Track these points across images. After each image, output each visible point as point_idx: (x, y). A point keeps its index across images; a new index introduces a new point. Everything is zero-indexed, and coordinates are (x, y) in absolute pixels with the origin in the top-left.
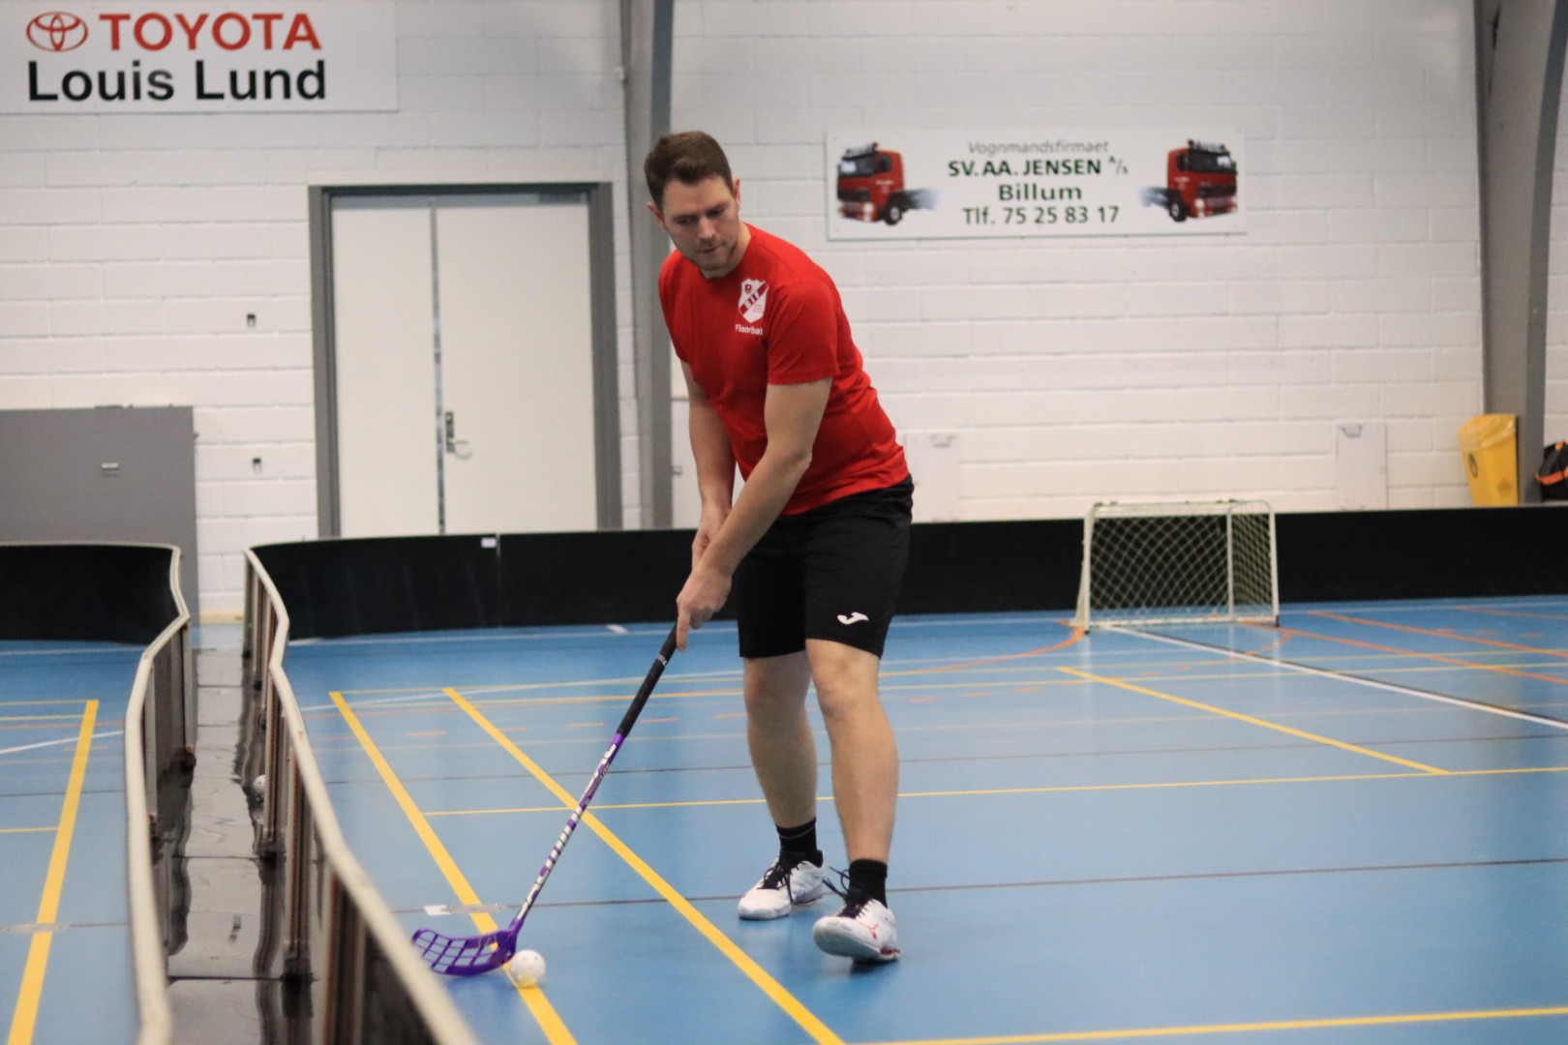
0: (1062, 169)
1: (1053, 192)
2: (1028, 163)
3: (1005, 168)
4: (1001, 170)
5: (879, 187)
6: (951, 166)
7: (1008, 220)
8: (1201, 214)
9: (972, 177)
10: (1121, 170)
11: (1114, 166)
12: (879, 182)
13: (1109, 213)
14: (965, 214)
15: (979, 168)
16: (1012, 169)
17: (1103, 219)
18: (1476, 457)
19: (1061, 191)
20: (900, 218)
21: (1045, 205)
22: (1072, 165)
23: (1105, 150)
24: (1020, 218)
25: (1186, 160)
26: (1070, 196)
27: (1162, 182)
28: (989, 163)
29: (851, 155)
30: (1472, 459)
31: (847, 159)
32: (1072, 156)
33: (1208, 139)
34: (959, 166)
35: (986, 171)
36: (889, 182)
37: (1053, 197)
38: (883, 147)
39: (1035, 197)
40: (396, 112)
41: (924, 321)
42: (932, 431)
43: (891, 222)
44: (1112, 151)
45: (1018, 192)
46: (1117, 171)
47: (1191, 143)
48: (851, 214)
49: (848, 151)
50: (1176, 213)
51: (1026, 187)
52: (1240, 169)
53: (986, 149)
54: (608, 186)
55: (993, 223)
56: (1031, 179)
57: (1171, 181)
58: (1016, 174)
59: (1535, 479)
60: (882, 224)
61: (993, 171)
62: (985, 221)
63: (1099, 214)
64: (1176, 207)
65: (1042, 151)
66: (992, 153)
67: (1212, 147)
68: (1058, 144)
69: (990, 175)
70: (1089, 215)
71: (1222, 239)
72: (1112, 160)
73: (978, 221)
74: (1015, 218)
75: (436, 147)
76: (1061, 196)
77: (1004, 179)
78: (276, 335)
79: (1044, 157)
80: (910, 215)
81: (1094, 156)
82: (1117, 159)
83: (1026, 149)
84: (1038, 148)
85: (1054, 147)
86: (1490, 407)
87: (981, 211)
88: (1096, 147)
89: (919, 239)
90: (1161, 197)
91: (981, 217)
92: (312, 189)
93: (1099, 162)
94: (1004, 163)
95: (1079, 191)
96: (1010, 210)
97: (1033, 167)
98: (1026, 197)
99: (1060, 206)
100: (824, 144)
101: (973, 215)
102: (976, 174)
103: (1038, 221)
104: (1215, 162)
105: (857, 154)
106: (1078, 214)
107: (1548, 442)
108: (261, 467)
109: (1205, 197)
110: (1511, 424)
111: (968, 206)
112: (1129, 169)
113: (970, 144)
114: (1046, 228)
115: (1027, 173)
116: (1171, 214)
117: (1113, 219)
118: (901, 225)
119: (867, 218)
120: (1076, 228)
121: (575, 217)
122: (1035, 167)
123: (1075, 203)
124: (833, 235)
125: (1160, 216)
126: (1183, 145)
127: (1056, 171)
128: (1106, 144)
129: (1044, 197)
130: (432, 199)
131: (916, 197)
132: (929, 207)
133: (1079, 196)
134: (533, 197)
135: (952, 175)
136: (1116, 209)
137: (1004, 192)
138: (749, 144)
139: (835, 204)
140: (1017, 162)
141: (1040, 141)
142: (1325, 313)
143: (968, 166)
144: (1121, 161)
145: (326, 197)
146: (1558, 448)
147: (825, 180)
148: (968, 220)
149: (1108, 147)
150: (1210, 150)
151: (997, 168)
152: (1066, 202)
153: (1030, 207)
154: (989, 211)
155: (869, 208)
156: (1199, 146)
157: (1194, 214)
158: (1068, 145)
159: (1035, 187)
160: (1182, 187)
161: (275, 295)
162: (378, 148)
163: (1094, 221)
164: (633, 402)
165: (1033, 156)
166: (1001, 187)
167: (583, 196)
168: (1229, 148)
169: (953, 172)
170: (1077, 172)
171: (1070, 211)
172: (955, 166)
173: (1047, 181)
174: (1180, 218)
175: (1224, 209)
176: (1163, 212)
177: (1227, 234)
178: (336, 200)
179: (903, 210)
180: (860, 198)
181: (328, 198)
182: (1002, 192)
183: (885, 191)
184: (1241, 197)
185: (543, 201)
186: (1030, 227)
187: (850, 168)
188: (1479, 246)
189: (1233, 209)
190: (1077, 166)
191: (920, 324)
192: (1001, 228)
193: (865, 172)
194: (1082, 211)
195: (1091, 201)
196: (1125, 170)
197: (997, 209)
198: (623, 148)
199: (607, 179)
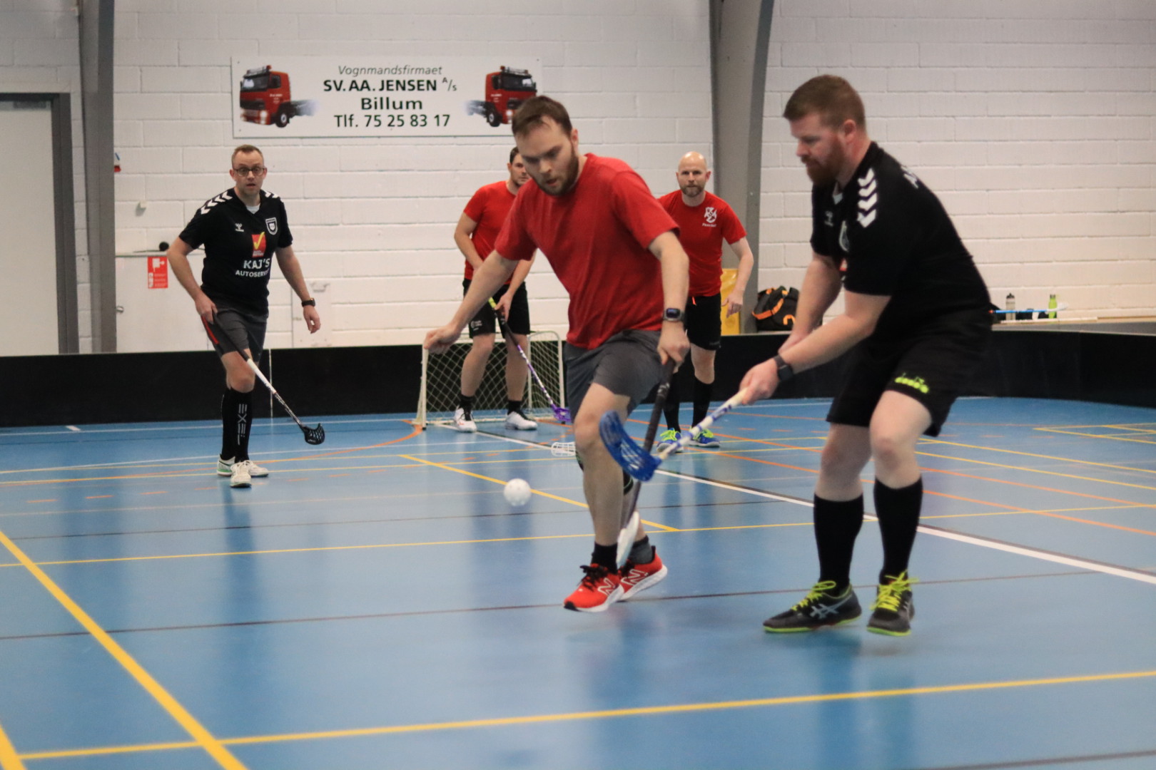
0: (408, 87)
1: (401, 103)
2: (383, 82)
3: (365, 85)
4: (363, 88)
5: (272, 98)
6: (326, 83)
7: (368, 124)
9: (341, 92)
10: (452, 88)
11: (446, 85)
12: (272, 95)
13: (442, 120)
14: (336, 118)
15: (346, 85)
16: (371, 87)
17: (438, 124)
19: (408, 103)
20: (288, 122)
21: (396, 113)
22: (415, 84)
23: (440, 73)
24: (377, 123)
25: (499, 81)
26: (414, 107)
27: (482, 98)
28: (354, 82)
29: (250, 75)
31: (247, 78)
32: (416, 77)
33: (516, 66)
34: (332, 84)
35: (351, 88)
36: (279, 95)
37: (401, 107)
38: (274, 69)
39: (388, 108)
41: (306, 198)
43: (281, 125)
44: (445, 73)
45: (376, 103)
46: (449, 89)
47: (503, 68)
48: (250, 118)
49: (248, 72)
50: (492, 120)
51: (381, 99)
52: (538, 86)
53: (352, 71)
54: (67, 96)
55: (357, 126)
56: (385, 94)
57: (488, 96)
58: (374, 90)
59: (752, 315)
60: (274, 126)
61: (357, 87)
62: (351, 125)
63: (435, 120)
64: (492, 115)
65: (393, 73)
66: (356, 74)
67: (518, 71)
68: (405, 68)
69: (354, 90)
70: (428, 120)
72: (445, 80)
73: (346, 125)
74: (373, 122)
76: (407, 107)
77: (365, 94)
79: (395, 78)
80: (295, 120)
81: (431, 78)
82: (449, 79)
84: (391, 71)
85: (403, 70)
87: (348, 117)
88: (434, 71)
89: (301, 138)
90: (481, 108)
91: (348, 122)
93: (435, 82)
94: (365, 82)
95: (420, 103)
96: (370, 117)
97: (386, 85)
98: (382, 108)
99: (407, 114)
100: (231, 66)
101: (342, 120)
102: (344, 90)
103: (389, 125)
104: (521, 83)
105: (255, 74)
106: (420, 119)
107: (760, 289)
109: (513, 109)
111: (339, 114)
112: (457, 87)
113: (340, 68)
114: (396, 130)
115: (382, 89)
116: (488, 121)
117: (446, 124)
118: (288, 126)
119: (263, 122)
120: (418, 130)
121: (42, 119)
122: (388, 85)
123: (417, 112)
124: (236, 135)
125: (480, 122)
126: (498, 70)
127: (404, 88)
128: (440, 68)
129: (394, 108)
131: (300, 107)
132: (309, 114)
133: (421, 107)
134: (10, 104)
135: (326, 90)
136: (448, 116)
137: (365, 103)
138: (175, 66)
139: (239, 111)
140: (375, 82)
141: (391, 66)
143: (338, 83)
144: (451, 81)
146: (768, 293)
147: (231, 93)
148: (339, 125)
149: (442, 71)
150: (517, 74)
151: (360, 86)
152: (411, 111)
153: (384, 115)
154: (354, 117)
155: (264, 114)
156: (508, 70)
157: (504, 121)
158: (413, 69)
159: (388, 99)
160: (496, 101)
163: (432, 126)
164: (87, 258)
165: (386, 77)
166: (363, 100)
167: (48, 103)
168: (530, 73)
169: (327, 88)
170: (419, 89)
171: (414, 118)
172: (328, 83)
173: (397, 96)
174: (495, 124)
176: (483, 119)
179: (290, 116)
180: (258, 107)
182: (363, 104)
183: (276, 102)
185: (16, 107)
186: (384, 130)
187: (250, 84)
188: (712, 146)
190: (419, 85)
191: (303, 200)
192: (362, 130)
193: (263, 87)
194: (423, 118)
195: (429, 110)
196: (455, 88)
197: (360, 118)
198: (78, 68)
199: (66, 91)
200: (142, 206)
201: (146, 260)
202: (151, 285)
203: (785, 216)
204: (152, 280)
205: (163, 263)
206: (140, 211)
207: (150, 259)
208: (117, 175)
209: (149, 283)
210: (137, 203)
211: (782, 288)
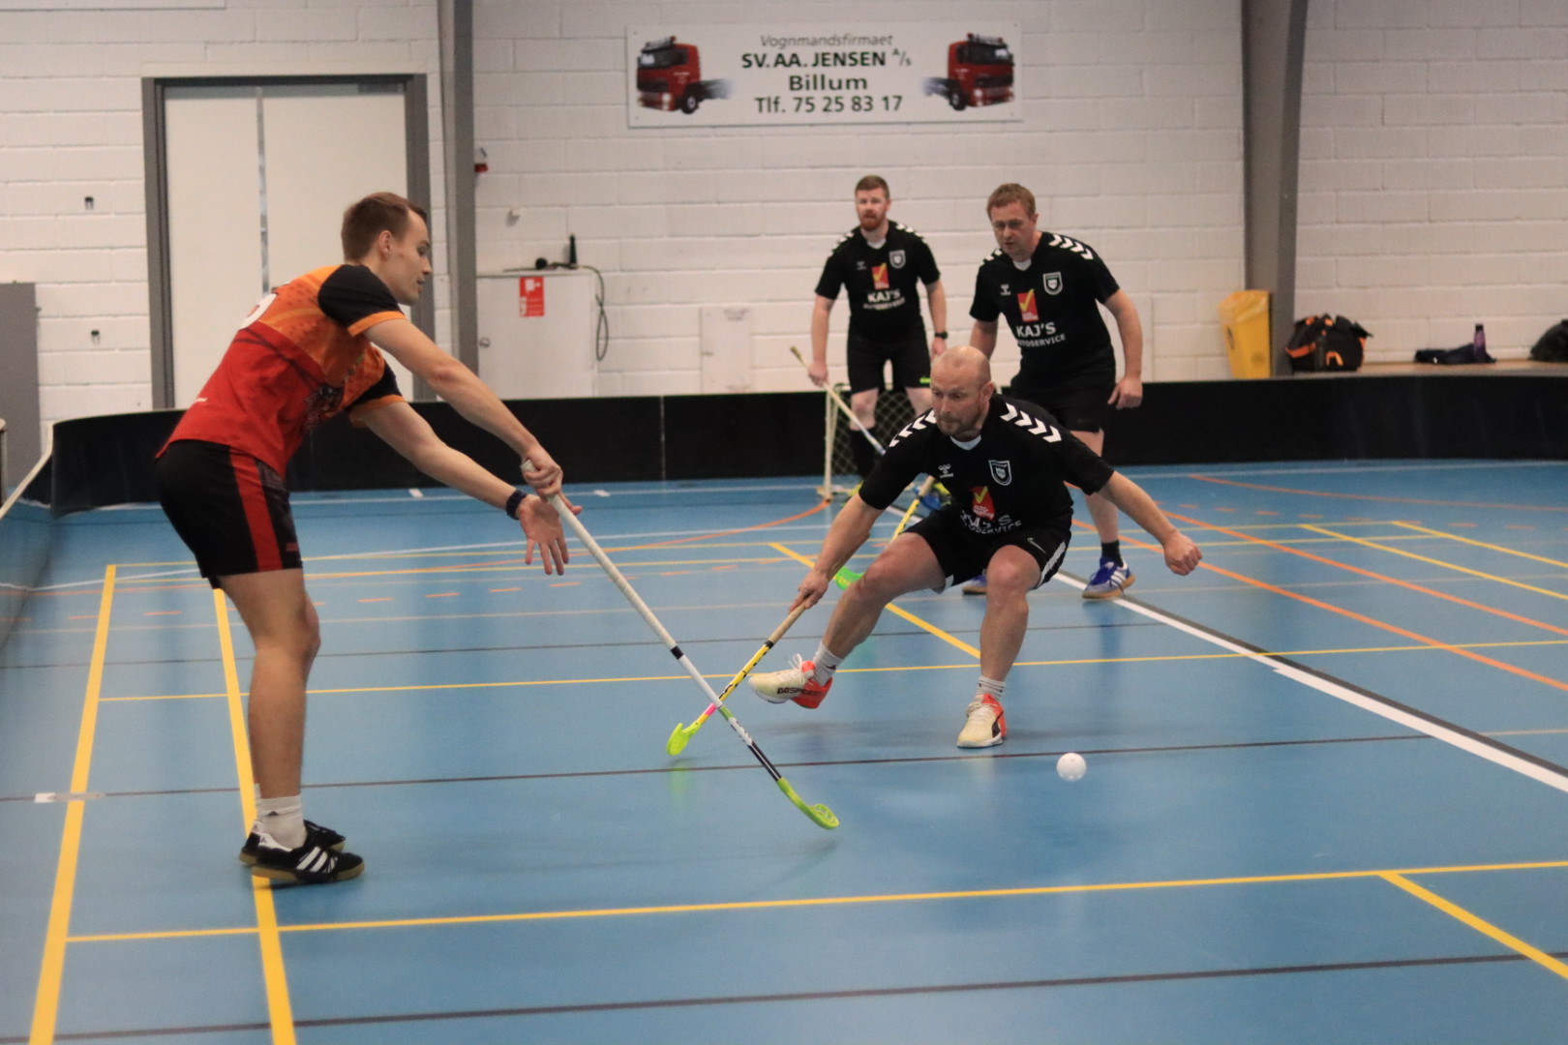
0: (849, 61)
1: (840, 82)
2: (817, 55)
3: (795, 60)
4: (791, 63)
5: (677, 78)
6: (744, 58)
7: (797, 109)
8: (980, 103)
9: (764, 68)
10: (905, 63)
11: (897, 58)
12: (676, 74)
13: (893, 102)
14: (757, 103)
15: (771, 60)
16: (802, 61)
17: (887, 108)
18: (1233, 331)
19: (848, 81)
20: (696, 107)
21: (833, 94)
22: (858, 57)
23: (890, 43)
24: (809, 107)
25: (966, 52)
26: (856, 87)
27: (943, 72)
28: (780, 56)
29: (650, 48)
30: (1230, 333)
31: (646, 52)
32: (859, 48)
33: (986, 32)
34: (752, 58)
35: (777, 63)
36: (686, 74)
37: (840, 87)
38: (681, 40)
39: (823, 87)
40: (224, 8)
41: (719, 202)
42: (726, 305)
43: (688, 111)
44: (895, 44)
45: (808, 83)
46: (901, 63)
47: (970, 36)
48: (650, 103)
49: (648, 45)
50: (955, 102)
51: (815, 77)
52: (1017, 61)
53: (778, 42)
54: (423, 78)
55: (784, 111)
56: (820, 70)
57: (951, 71)
58: (806, 65)
59: (1285, 352)
60: (679, 113)
61: (783, 63)
62: (776, 110)
63: (883, 103)
64: (956, 96)
65: (830, 44)
66: (783, 46)
67: (991, 39)
68: (845, 38)
69: (780, 66)
70: (874, 103)
71: (1000, 126)
72: (896, 52)
73: (769, 110)
74: (804, 106)
75: (261, 42)
76: (848, 87)
77: (794, 70)
78: (113, 216)
79: (832, 50)
80: (706, 105)
81: (879, 49)
82: (901, 51)
83: (815, 42)
84: (827, 41)
85: (842, 40)
86: (1250, 285)
87: (773, 100)
88: (882, 40)
89: (714, 127)
90: (941, 87)
91: (773, 106)
92: (145, 81)
93: (883, 54)
94: (794, 55)
95: (864, 81)
96: (800, 99)
97: (822, 60)
98: (815, 87)
99: (847, 95)
100: (626, 38)
101: (765, 104)
102: (768, 66)
103: (825, 110)
104: (993, 54)
105: (656, 47)
106: (864, 103)
107: (1298, 316)
108: (99, 339)
109: (983, 87)
110: (1264, 301)
111: (761, 96)
112: (912, 61)
113: (762, 38)
114: (834, 117)
115: (815, 65)
116: (951, 103)
117: (897, 107)
118: (697, 113)
119: (666, 107)
120: (861, 116)
121: (394, 106)
122: (824, 59)
123: (861, 92)
124: (633, 123)
125: (941, 105)
126: (963, 38)
127: (843, 63)
128: (890, 37)
129: (832, 87)
130: (259, 89)
131: (713, 87)
132: (723, 97)
133: (865, 86)
134: (355, 87)
135: (745, 67)
136: (899, 98)
137: (794, 83)
138: (555, 39)
139: (635, 94)
140: (807, 55)
141: (828, 35)
142: (1097, 195)
143: (760, 58)
144: (904, 54)
145: (159, 88)
146: (1308, 322)
147: (626, 71)
148: (761, 110)
149: (893, 41)
150: (988, 43)
151: (787, 60)
152: (852, 92)
153: (819, 96)
154: (779, 100)
155: (667, 98)
156: (978, 39)
157: (973, 104)
158: (855, 39)
159: (823, 77)
160: (961, 78)
161: (112, 180)
162: (207, 43)
163: (879, 112)
164: (446, 278)
165: (821, 49)
166: (792, 78)
167: (400, 86)
168: (1006, 41)
169: (746, 64)
170: (863, 64)
171: (856, 100)
172: (748, 58)
173: (835, 73)
174: (959, 107)
175: (1001, 98)
176: (943, 101)
177: (1004, 122)
178: (168, 90)
179: (699, 99)
180: (659, 88)
181: (160, 90)
182: (792, 83)
183: (682, 82)
184: (1017, 87)
185: (361, 92)
186: (818, 115)
187: (649, 60)
188: (1241, 132)
189: (1010, 98)
190: (863, 59)
191: (715, 205)
192: (791, 116)
193: (664, 64)
194: (868, 100)
195: (876, 91)
196: (909, 62)
197: (788, 99)
198: (436, 42)
199: (421, 71)
200: (515, 213)
201: (516, 282)
202: (524, 312)
203: (1338, 222)
204: (524, 307)
205: (538, 285)
206: (512, 219)
207: (523, 280)
208: (483, 176)
209: (521, 310)
210: (508, 210)
211: (1327, 317)
